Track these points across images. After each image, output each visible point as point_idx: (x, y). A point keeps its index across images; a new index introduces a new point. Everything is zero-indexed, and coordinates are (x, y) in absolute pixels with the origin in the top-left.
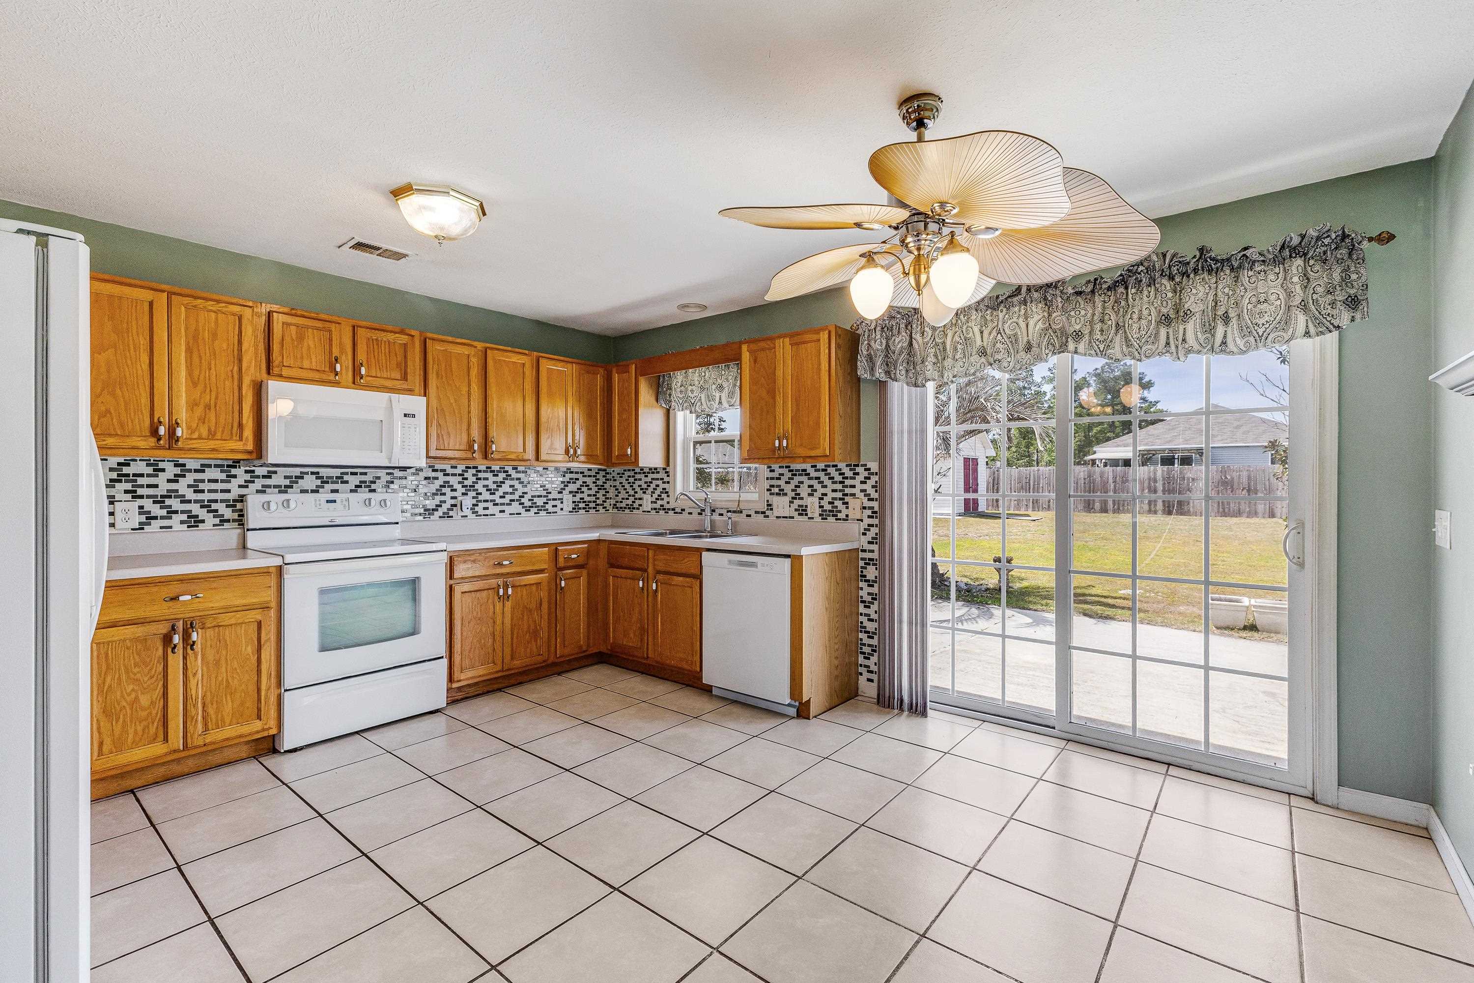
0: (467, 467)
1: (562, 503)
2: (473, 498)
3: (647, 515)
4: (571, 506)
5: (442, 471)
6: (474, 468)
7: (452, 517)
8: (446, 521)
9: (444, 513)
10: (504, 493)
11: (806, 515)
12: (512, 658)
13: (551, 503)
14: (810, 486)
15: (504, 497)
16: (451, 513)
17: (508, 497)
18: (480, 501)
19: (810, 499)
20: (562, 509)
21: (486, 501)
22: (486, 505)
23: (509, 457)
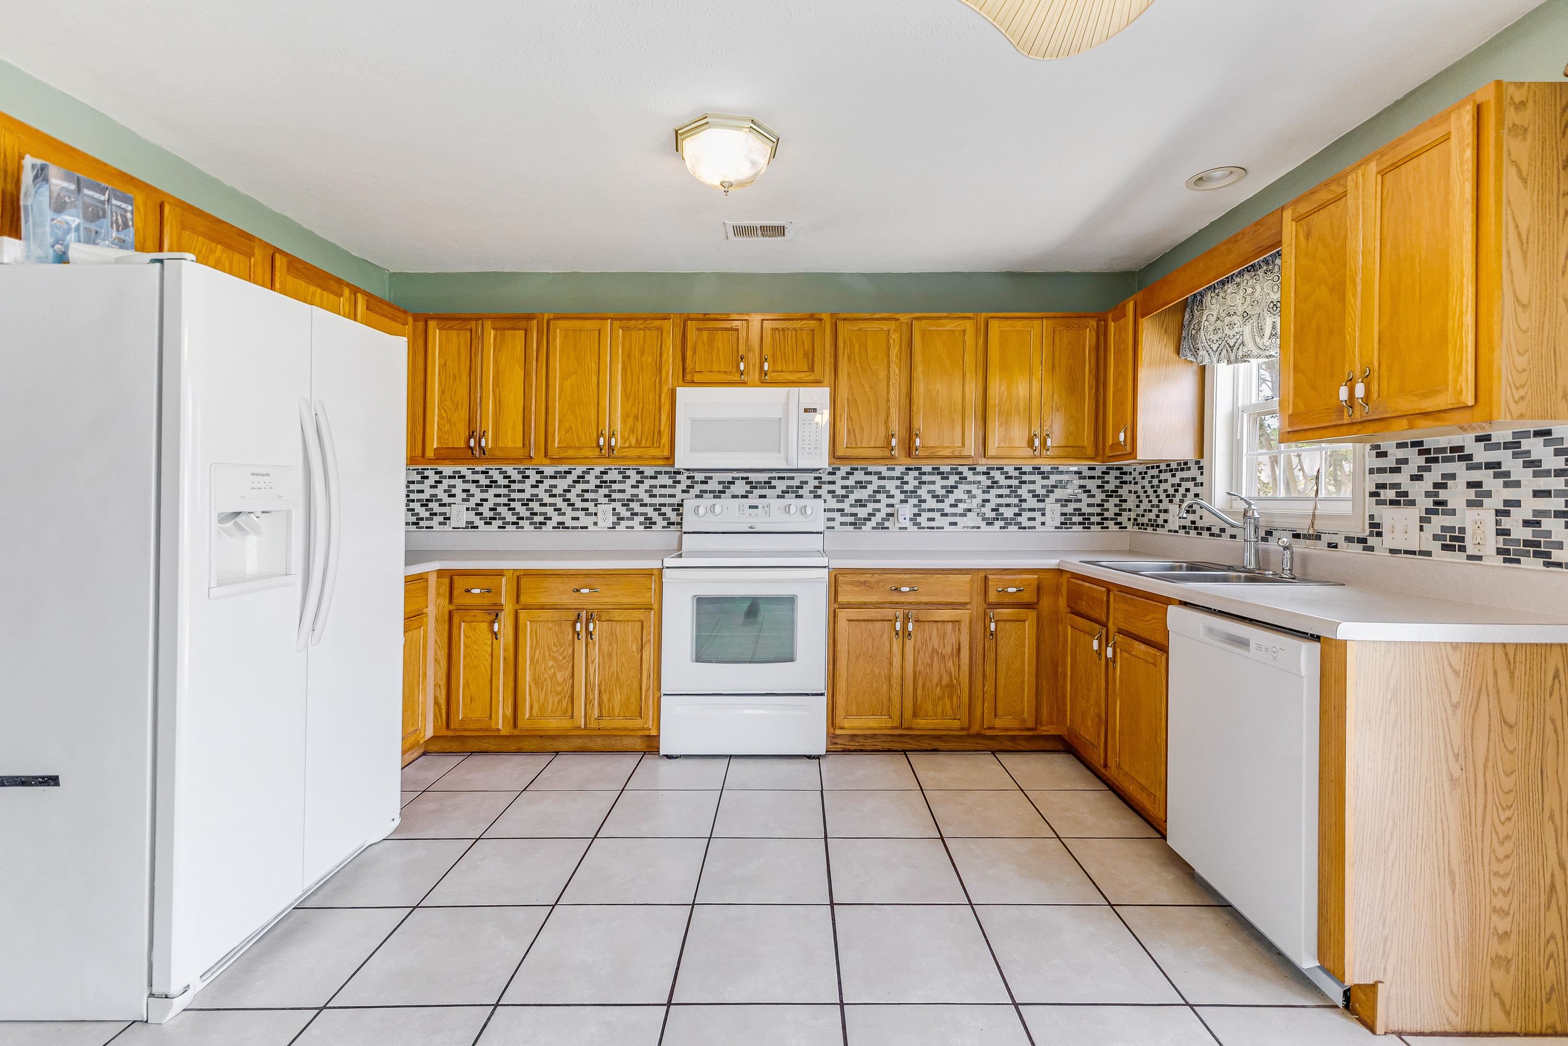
0: (907, 469)
1: (1043, 515)
2: (915, 506)
3: (1173, 538)
4: (1059, 519)
5: (876, 473)
6: (916, 469)
8: (880, 533)
9: (877, 523)
10: (956, 500)
11: (1462, 549)
12: (915, 715)
13: (1026, 515)
14: (1470, 485)
15: (956, 506)
16: (886, 524)
17: (962, 507)
18: (924, 510)
19: (1473, 513)
20: (1043, 524)
21: (932, 510)
22: (931, 515)
23: (940, 454)
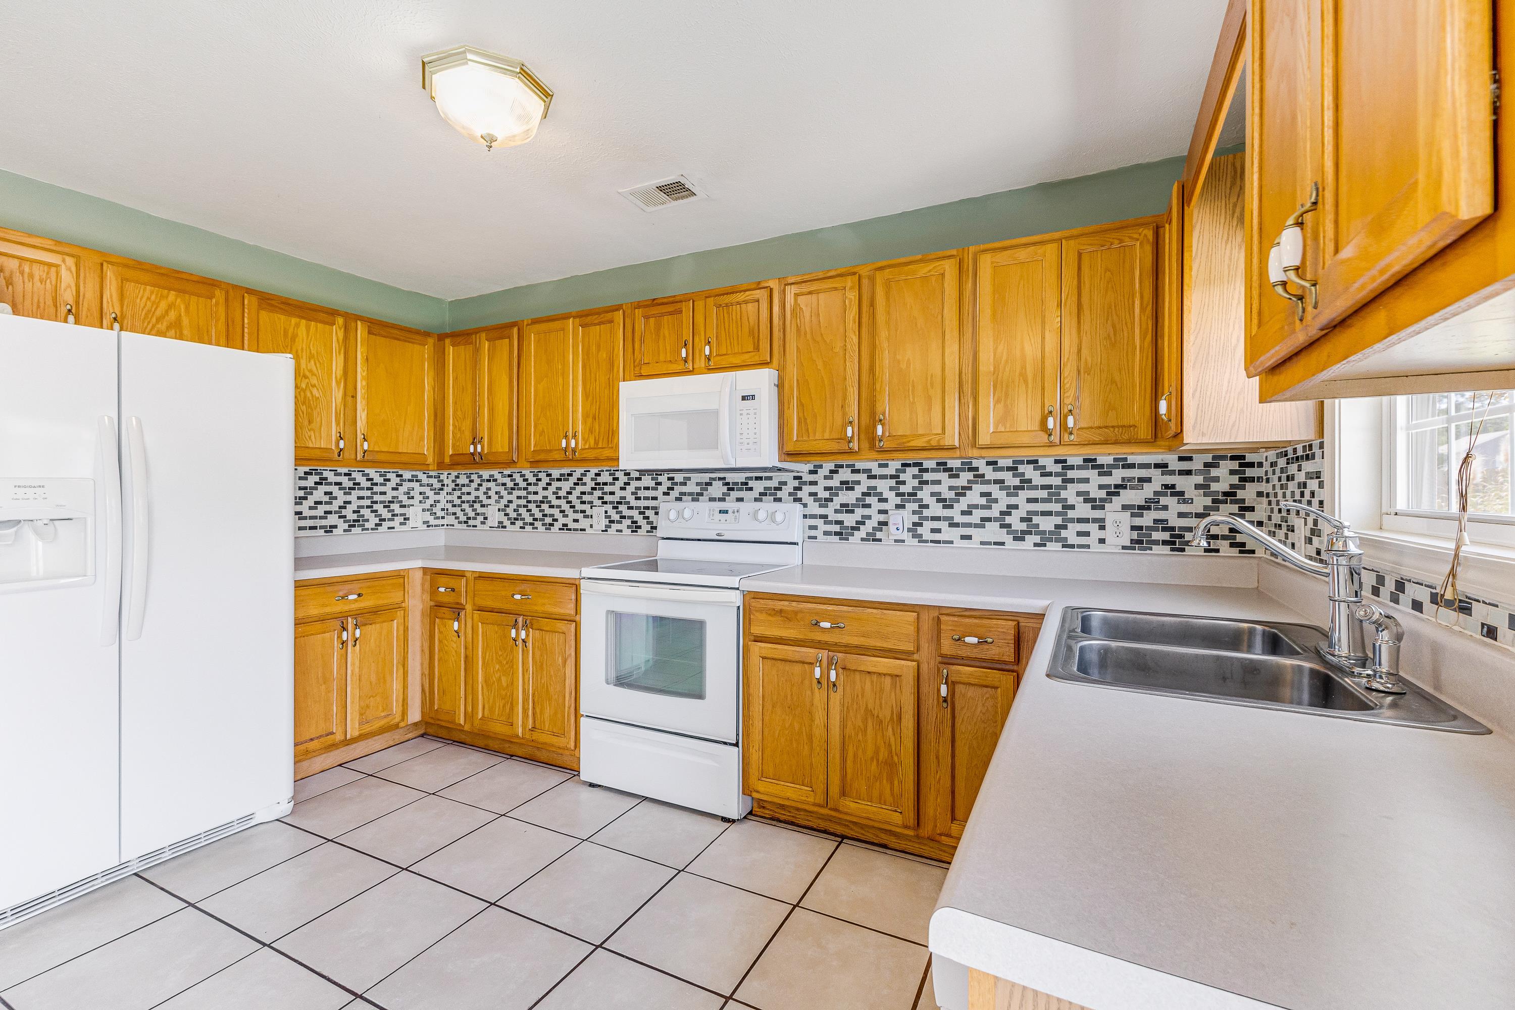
0: (904, 465)
2: (914, 512)
4: (1128, 535)
5: (865, 471)
6: (915, 465)
7: (880, 540)
8: (871, 546)
9: (868, 534)
10: (969, 506)
13: (1075, 527)
15: (969, 513)
16: (879, 535)
17: (977, 515)
18: (926, 519)
21: (937, 519)
22: (936, 525)
23: (912, 444)
